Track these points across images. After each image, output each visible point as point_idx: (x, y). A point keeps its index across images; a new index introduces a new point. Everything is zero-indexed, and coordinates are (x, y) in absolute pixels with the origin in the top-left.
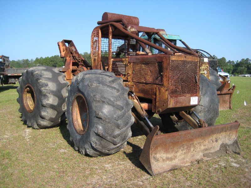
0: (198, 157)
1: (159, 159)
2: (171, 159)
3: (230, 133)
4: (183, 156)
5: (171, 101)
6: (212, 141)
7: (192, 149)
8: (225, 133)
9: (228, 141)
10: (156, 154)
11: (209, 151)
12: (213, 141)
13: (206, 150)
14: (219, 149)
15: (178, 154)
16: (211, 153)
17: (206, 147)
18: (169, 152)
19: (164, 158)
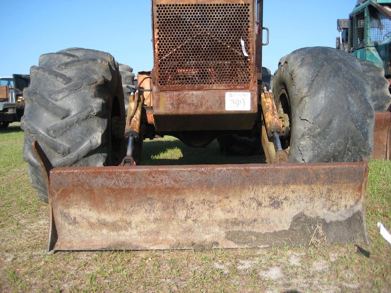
0: (207, 237)
1: (79, 219)
2: (114, 227)
3: (329, 191)
4: (153, 226)
5: (161, 102)
6: (254, 205)
7: (182, 214)
8: (307, 187)
9: (325, 211)
10: (68, 206)
11: (249, 229)
12: (260, 204)
13: (235, 223)
14: (287, 228)
15: (136, 218)
16: (258, 235)
17: (235, 216)
18: (105, 209)
19: (93, 220)
